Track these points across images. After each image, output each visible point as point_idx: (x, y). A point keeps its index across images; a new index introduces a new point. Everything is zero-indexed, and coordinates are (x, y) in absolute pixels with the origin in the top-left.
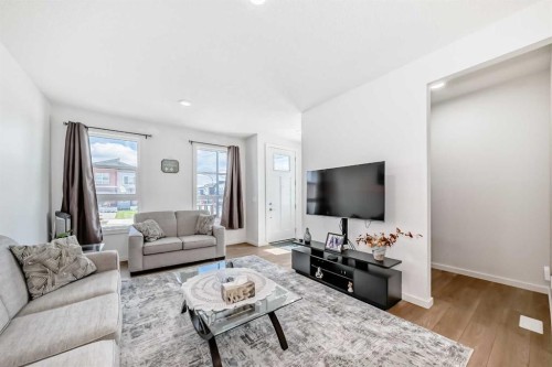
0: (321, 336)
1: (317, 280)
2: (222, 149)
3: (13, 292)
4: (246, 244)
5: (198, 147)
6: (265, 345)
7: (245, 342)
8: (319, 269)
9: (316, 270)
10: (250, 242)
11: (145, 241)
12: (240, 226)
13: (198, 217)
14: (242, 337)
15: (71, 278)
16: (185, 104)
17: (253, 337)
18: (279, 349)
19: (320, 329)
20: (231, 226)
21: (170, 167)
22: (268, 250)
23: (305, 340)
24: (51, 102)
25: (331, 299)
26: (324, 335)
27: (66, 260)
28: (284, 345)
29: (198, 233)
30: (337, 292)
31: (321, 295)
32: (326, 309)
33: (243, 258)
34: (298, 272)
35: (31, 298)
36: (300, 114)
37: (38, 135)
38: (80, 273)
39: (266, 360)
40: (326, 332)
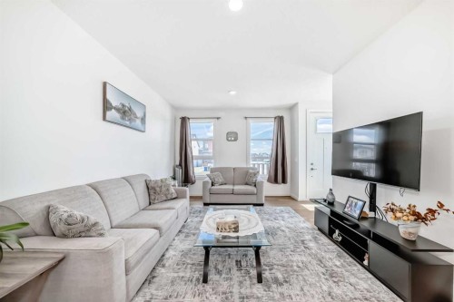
0: (299, 288)
1: (335, 242)
2: (270, 120)
3: (144, 200)
4: (290, 197)
5: (250, 121)
6: (248, 272)
7: (237, 265)
8: (337, 231)
9: (335, 232)
10: (293, 195)
11: (212, 185)
12: (284, 181)
13: (247, 172)
14: (237, 261)
15: (165, 198)
16: (233, 93)
17: (244, 264)
18: (255, 281)
19: (302, 283)
20: (276, 181)
21: (232, 136)
22: (304, 205)
23: (281, 284)
24: (175, 108)
25: (338, 263)
26: (302, 290)
27: (164, 189)
28: (260, 280)
29: (247, 184)
30: (351, 259)
31: (328, 255)
32: (323, 270)
33: (278, 208)
34: (320, 229)
35: (150, 204)
36: (331, 76)
37: (168, 126)
38: (169, 197)
39: (241, 282)
40: (305, 288)
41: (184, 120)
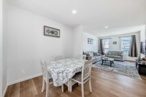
5: (121, 38)
11: (108, 55)
20: (132, 56)
21: (115, 43)
35: (94, 56)
38: (97, 55)
41: (101, 40)
